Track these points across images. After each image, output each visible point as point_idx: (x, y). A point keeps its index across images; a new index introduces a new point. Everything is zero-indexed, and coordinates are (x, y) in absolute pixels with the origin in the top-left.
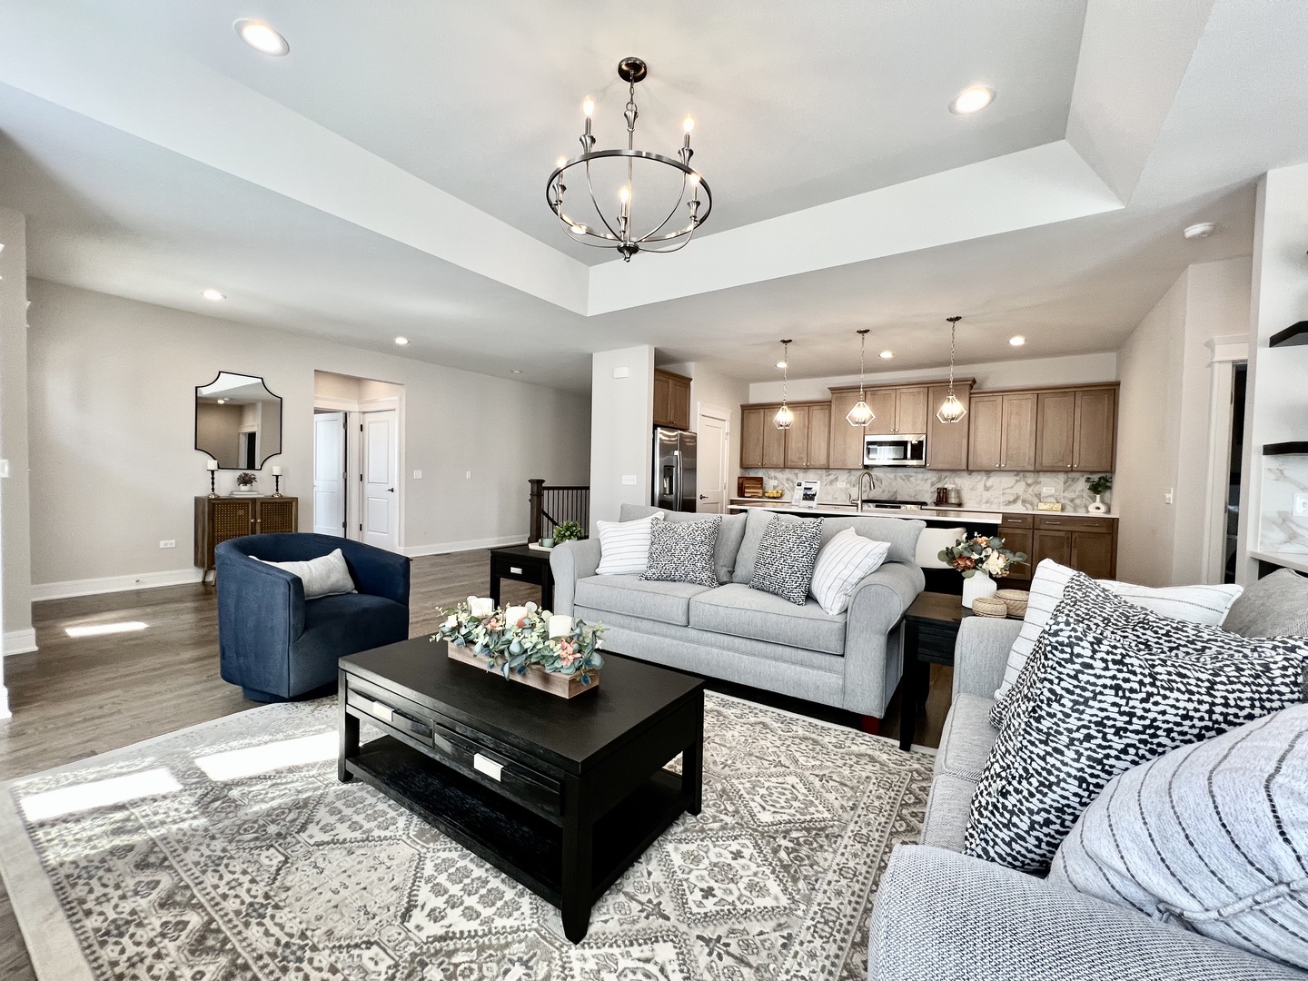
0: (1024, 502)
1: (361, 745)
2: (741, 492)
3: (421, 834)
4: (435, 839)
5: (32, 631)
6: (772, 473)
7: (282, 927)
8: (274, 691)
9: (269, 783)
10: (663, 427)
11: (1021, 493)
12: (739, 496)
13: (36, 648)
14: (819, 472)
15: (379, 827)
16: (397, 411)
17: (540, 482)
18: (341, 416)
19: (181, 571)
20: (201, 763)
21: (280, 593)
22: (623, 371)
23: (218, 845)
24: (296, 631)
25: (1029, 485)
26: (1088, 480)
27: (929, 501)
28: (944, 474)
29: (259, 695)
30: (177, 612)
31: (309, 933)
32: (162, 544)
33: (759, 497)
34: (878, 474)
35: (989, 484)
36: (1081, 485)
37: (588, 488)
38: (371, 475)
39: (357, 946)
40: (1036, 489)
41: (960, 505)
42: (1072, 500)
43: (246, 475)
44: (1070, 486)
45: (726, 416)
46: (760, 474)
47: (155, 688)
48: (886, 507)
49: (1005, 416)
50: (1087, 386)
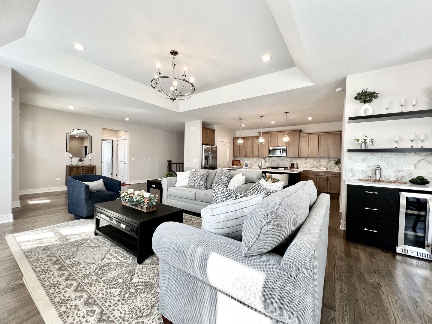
0: (316, 167)
1: (100, 227)
2: (233, 165)
3: (111, 245)
4: (114, 246)
5: (19, 201)
6: (243, 158)
7: (74, 260)
8: (81, 215)
9: (77, 235)
10: (205, 144)
11: (315, 164)
12: (233, 166)
13: (20, 206)
14: (257, 158)
15: (101, 244)
16: (127, 140)
17: (170, 161)
18: (111, 141)
19: (61, 187)
20: (60, 231)
21: (83, 189)
22: (193, 128)
23: (62, 247)
24: (87, 199)
25: (318, 162)
26: (334, 160)
27: (289, 167)
28: (293, 159)
29: (78, 217)
30: (60, 198)
31: (80, 262)
32: (56, 179)
33: (239, 166)
34: (274, 159)
35: (306, 162)
36: (333, 162)
37: (183, 163)
38: (120, 159)
39: (90, 264)
40: (320, 163)
41: (297, 168)
42: (330, 167)
43: (81, 159)
44: (329, 162)
45: (228, 141)
46: (239, 159)
47: (51, 216)
48: (274, 169)
49: (309, 141)
50: (333, 132)
